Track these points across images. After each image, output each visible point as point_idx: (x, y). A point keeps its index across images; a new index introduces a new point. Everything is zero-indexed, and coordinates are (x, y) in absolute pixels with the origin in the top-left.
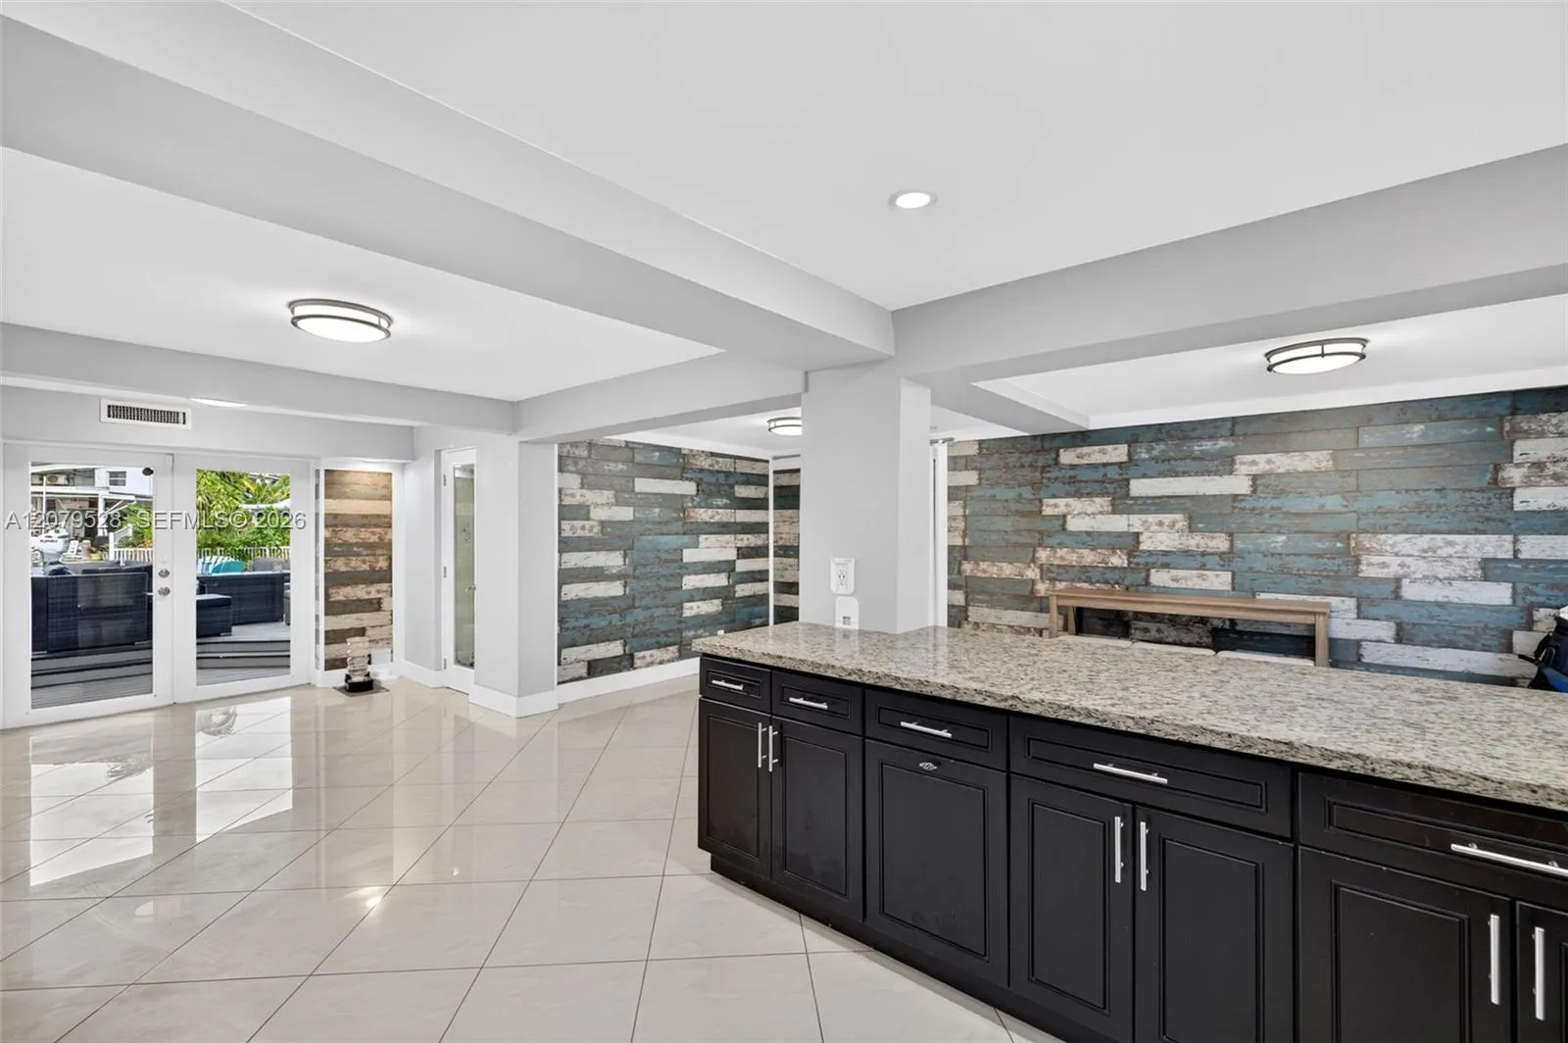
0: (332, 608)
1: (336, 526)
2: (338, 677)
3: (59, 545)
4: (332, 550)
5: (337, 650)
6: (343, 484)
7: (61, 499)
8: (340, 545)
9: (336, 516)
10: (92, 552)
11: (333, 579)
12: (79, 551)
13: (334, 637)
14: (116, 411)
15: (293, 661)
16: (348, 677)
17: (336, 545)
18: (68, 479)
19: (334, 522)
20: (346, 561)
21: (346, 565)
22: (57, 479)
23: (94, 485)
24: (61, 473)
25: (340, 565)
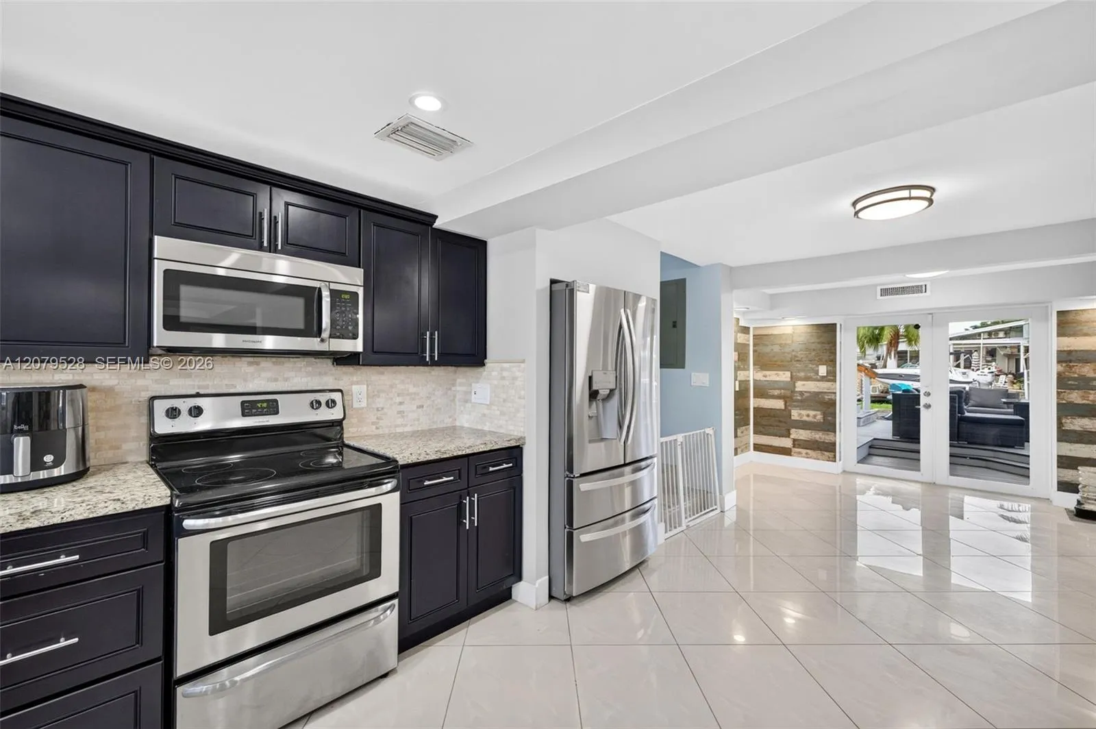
0: (1064, 435)
1: (1071, 361)
2: (1070, 500)
3: (989, 378)
4: (1063, 383)
5: (1069, 475)
6: (1080, 323)
7: (999, 347)
8: (1075, 379)
9: (1070, 352)
10: (1014, 383)
11: (1065, 410)
12: (1005, 382)
13: (1066, 462)
14: (885, 292)
15: (1032, 473)
16: (1079, 503)
17: (1070, 379)
18: (1006, 334)
19: (1065, 357)
20: (1083, 394)
21: (1083, 398)
22: (998, 334)
23: (1022, 336)
24: (1001, 330)
25: (1075, 397)
